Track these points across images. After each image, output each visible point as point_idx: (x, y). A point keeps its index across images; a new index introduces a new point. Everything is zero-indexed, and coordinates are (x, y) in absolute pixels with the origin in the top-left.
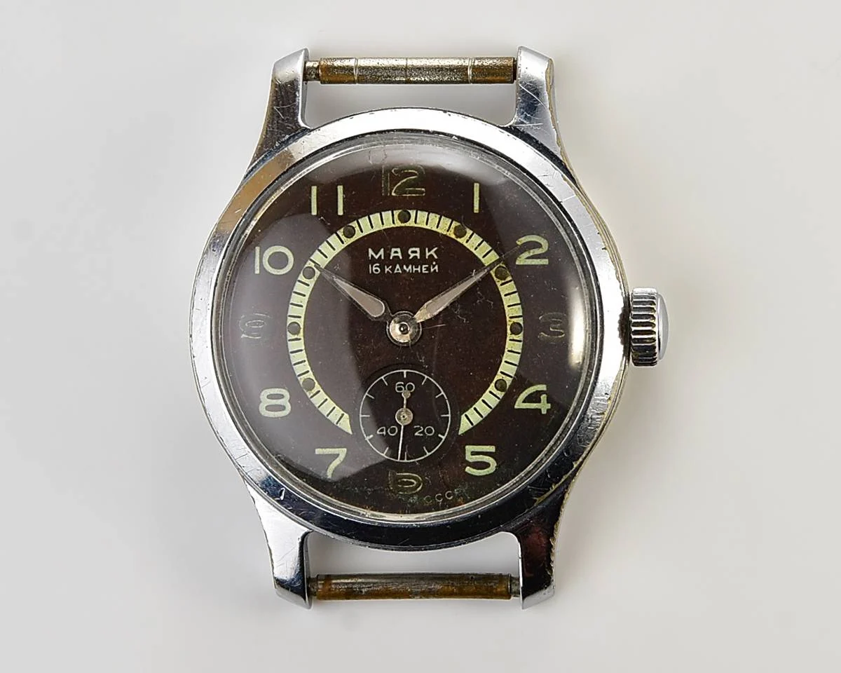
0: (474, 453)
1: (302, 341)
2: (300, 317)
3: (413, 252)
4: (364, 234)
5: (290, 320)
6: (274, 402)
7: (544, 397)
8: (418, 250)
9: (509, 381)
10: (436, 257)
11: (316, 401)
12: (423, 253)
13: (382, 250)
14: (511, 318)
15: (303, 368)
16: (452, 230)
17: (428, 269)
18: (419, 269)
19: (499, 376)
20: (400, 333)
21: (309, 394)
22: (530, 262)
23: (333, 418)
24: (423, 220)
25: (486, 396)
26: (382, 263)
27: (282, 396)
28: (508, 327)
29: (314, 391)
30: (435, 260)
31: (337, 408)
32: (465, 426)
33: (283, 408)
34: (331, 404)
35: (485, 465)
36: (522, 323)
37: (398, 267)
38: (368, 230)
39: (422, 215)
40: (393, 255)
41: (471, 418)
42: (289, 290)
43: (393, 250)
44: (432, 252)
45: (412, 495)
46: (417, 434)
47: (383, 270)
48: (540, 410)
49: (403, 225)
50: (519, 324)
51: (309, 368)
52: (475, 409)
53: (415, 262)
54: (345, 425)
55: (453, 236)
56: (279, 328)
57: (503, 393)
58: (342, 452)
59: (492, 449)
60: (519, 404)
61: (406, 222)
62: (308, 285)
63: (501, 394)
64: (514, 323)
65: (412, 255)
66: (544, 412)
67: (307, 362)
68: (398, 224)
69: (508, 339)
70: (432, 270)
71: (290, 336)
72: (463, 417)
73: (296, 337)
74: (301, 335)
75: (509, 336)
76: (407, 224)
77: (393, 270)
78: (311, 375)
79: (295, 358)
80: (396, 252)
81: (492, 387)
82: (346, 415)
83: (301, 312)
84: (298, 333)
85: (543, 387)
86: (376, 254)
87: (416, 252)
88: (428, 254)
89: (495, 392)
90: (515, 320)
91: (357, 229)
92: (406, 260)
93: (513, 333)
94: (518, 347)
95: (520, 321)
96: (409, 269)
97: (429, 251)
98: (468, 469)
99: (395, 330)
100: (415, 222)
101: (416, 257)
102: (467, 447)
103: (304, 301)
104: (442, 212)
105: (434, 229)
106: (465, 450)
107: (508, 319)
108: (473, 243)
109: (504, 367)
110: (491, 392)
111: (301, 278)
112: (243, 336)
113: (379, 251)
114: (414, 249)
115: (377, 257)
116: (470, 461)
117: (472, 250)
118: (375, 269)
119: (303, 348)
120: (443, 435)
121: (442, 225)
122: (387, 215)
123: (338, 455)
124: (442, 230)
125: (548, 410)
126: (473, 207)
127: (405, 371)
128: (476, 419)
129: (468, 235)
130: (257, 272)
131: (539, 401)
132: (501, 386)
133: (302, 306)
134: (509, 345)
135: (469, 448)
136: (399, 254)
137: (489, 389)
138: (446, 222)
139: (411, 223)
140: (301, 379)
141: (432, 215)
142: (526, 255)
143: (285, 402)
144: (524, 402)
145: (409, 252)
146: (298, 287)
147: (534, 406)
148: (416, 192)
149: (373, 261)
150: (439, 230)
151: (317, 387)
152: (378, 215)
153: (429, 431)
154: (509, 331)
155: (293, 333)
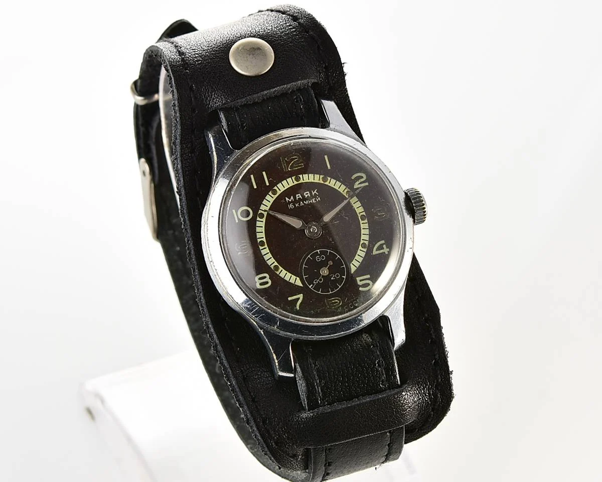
0: (361, 281)
1: (267, 248)
2: (263, 238)
3: (306, 194)
4: (282, 191)
5: (259, 240)
6: (262, 281)
7: (384, 246)
8: (308, 192)
9: (367, 243)
10: (317, 194)
11: (282, 275)
12: (311, 193)
13: (292, 197)
14: (359, 213)
15: (271, 261)
16: (321, 179)
17: (316, 200)
18: (311, 201)
19: (362, 242)
21: (278, 273)
22: (360, 186)
23: (292, 281)
24: (306, 178)
25: (359, 252)
26: (294, 202)
27: (265, 277)
28: (359, 218)
29: (280, 271)
31: (293, 276)
32: (353, 269)
33: (267, 283)
34: (289, 275)
35: (368, 285)
36: (365, 214)
37: (301, 203)
38: (283, 189)
39: (306, 176)
40: (297, 198)
41: (355, 264)
42: (254, 226)
43: (297, 195)
44: (315, 192)
45: (338, 307)
46: (332, 279)
47: (295, 206)
48: (384, 252)
49: (298, 183)
51: (274, 260)
52: (356, 260)
53: (309, 198)
54: (299, 283)
55: (322, 182)
56: (255, 245)
57: (366, 249)
58: (301, 296)
59: (368, 276)
60: (375, 252)
62: (262, 222)
63: (365, 250)
64: (362, 215)
65: (306, 196)
66: (387, 253)
67: (272, 258)
68: (296, 183)
71: (261, 248)
72: (351, 265)
74: (266, 246)
75: (361, 222)
76: (300, 182)
77: (299, 204)
78: (276, 264)
79: (266, 257)
80: (298, 196)
81: (360, 248)
82: (298, 278)
83: (263, 235)
84: (264, 245)
85: (383, 242)
86: (290, 199)
87: (307, 194)
88: (313, 193)
89: (362, 249)
90: (362, 214)
91: (278, 190)
92: (304, 199)
93: (362, 220)
94: (366, 226)
95: (364, 213)
96: (306, 202)
97: (314, 192)
98: (361, 289)
100: (303, 180)
101: (308, 196)
103: (263, 229)
104: (314, 172)
105: (313, 181)
106: (356, 280)
108: (332, 183)
109: (363, 237)
110: (360, 250)
111: (258, 219)
112: (239, 253)
113: (291, 197)
114: (306, 193)
115: (290, 201)
116: (361, 284)
117: (333, 186)
118: (291, 206)
119: (269, 251)
120: (344, 276)
121: (316, 178)
122: (289, 180)
123: (299, 298)
124: (316, 181)
125: (388, 252)
126: (327, 166)
127: (318, 251)
128: (357, 264)
129: (329, 180)
130: (237, 221)
131: (383, 249)
132: (364, 246)
133: (262, 232)
134: (362, 226)
135: (358, 279)
136: (300, 197)
138: (317, 176)
140: (272, 267)
141: (310, 175)
142: (358, 183)
143: (268, 279)
144: (377, 251)
146: (258, 224)
147: (381, 251)
148: (299, 166)
149: (289, 203)
151: (281, 268)
152: (285, 181)
153: (338, 276)
154: (360, 220)
155: (262, 246)
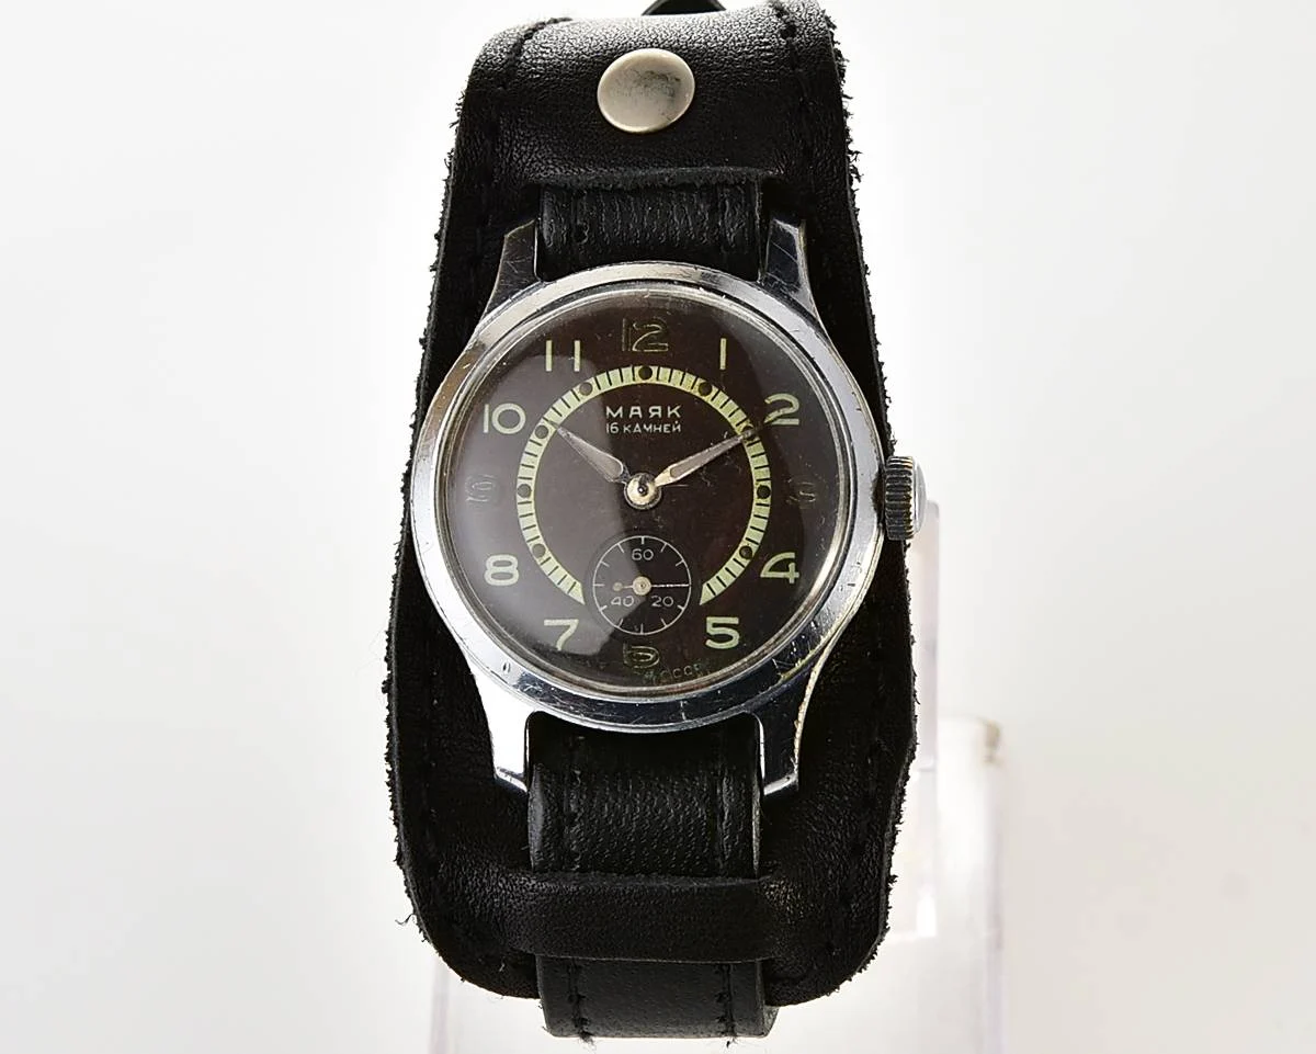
0: (715, 625)
1: (533, 504)
2: (530, 479)
3: (654, 410)
4: (602, 391)
5: (520, 482)
6: (501, 569)
7: (792, 566)
8: (659, 408)
9: (754, 548)
10: (678, 415)
11: (546, 568)
12: (664, 412)
13: (621, 409)
14: (758, 480)
15: (533, 534)
16: (697, 387)
17: (670, 429)
18: (660, 429)
19: (744, 543)
20: (638, 494)
21: (539, 561)
22: (779, 422)
23: (564, 587)
24: (664, 376)
25: (730, 564)
26: (621, 422)
27: (510, 563)
28: (755, 491)
29: (545, 558)
30: (678, 419)
31: (569, 576)
32: (706, 596)
33: (511, 576)
34: (562, 571)
35: (726, 638)
36: (769, 486)
37: (637, 426)
38: (606, 387)
39: (665, 372)
40: (632, 413)
41: (712, 588)
42: (521, 451)
43: (633, 408)
44: (675, 411)
45: (647, 670)
46: (654, 605)
47: (621, 430)
48: (787, 580)
49: (644, 382)
50: (766, 487)
51: (539, 534)
52: (718, 578)
53: (656, 421)
54: (577, 594)
55: (697, 394)
56: (507, 490)
57: (748, 561)
58: (573, 624)
59: (735, 621)
60: (766, 573)
61: (647, 378)
62: (540, 445)
63: (746, 562)
64: (761, 486)
65: (653, 414)
66: (791, 581)
67: (537, 528)
68: (639, 380)
69: (755, 503)
70: (674, 429)
71: (520, 499)
72: (705, 586)
73: (526, 500)
74: (531, 498)
75: (756, 500)
76: (648, 381)
78: (541, 541)
79: (524, 523)
80: (636, 411)
81: (736, 555)
82: (578, 584)
83: (533, 473)
84: (529, 496)
85: (791, 555)
86: (615, 412)
87: (657, 410)
88: (670, 413)
89: (740, 559)
90: (763, 483)
91: (595, 386)
92: (646, 419)
93: (759, 497)
94: (765, 512)
95: (768, 484)
96: (648, 428)
97: (671, 410)
98: (709, 643)
99: (633, 492)
100: (657, 379)
101: (657, 416)
102: (708, 619)
103: (536, 462)
104: (685, 369)
105: (678, 386)
106: (705, 622)
107: (755, 482)
108: (719, 401)
109: (749, 533)
110: (735, 560)
111: (533, 437)
112: (470, 498)
113: (618, 409)
114: (655, 407)
115: (615, 416)
116: (712, 633)
117: (718, 408)
118: (613, 428)
119: (533, 511)
120: (683, 605)
121: (686, 383)
122: (627, 371)
123: (569, 626)
124: (686, 387)
125: (796, 579)
126: (719, 362)
127: (643, 538)
128: (719, 589)
129: (713, 394)
130: (486, 430)
131: (787, 570)
132: (746, 553)
133: (532, 467)
134: (755, 510)
135: (711, 620)
136: (639, 413)
137: (734, 556)
138: (690, 378)
139: (652, 380)
140: (531, 545)
141: (676, 372)
142: (776, 414)
143: (513, 569)
144: (770, 570)
145: (650, 411)
146: (530, 447)
147: (781, 575)
148: (656, 347)
149: (611, 420)
150: (681, 388)
151: (548, 554)
152: (617, 371)
153: (668, 602)
154: (755, 495)
155: (523, 496)
